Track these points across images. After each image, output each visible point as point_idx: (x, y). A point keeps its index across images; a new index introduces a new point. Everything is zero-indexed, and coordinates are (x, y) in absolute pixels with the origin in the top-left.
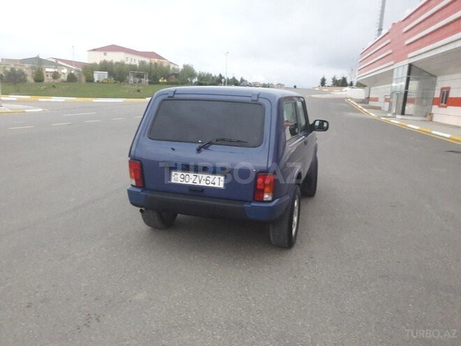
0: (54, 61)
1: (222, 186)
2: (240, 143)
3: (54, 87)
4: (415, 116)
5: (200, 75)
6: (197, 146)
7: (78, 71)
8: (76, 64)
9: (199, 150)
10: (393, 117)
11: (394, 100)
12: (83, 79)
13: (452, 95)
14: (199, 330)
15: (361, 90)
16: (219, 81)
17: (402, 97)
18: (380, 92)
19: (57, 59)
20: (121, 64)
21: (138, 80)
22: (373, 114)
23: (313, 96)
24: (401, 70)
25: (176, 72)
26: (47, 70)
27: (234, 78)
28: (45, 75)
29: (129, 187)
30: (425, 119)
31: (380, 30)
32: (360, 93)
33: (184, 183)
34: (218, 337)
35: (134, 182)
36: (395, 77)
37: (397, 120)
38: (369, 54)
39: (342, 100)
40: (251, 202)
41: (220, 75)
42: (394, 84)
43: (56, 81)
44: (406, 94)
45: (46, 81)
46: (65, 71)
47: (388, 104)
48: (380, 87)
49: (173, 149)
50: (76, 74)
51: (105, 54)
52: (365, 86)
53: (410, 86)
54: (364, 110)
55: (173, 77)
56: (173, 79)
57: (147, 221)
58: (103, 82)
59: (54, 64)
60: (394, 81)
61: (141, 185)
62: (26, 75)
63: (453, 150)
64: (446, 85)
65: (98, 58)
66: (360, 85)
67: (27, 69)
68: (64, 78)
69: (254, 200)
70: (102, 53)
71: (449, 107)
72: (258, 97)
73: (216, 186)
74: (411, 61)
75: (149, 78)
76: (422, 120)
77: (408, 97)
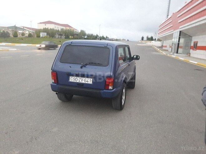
0: (23, 28)
1: (91, 83)
2: (99, 65)
3: (22, 39)
4: (183, 54)
5: (88, 35)
6: (81, 65)
7: (33, 32)
8: (33, 29)
9: (81, 67)
10: (173, 54)
11: (173, 47)
12: (36, 36)
13: (199, 45)
14: (79, 144)
15: (160, 42)
16: (96, 37)
17: (177, 45)
18: (167, 43)
19: (24, 27)
20: (53, 30)
21: (60, 37)
22: (164, 53)
23: (138, 45)
24: (176, 34)
25: (77, 33)
26: (19, 32)
27: (103, 36)
28: (18, 34)
29: (51, 83)
30: (187, 55)
31: (168, 16)
32: (159, 44)
33: (75, 81)
34: (87, 147)
35: (53, 81)
36: (174, 37)
37: (175, 56)
38: (162, 27)
39: (151, 47)
40: (103, 90)
41: (97, 35)
42: (173, 40)
43: (23, 37)
44: (178, 44)
45: (18, 36)
46: (27, 32)
47: (171, 48)
48: (168, 41)
49: (70, 67)
50: (32, 33)
51: (45, 25)
52: (161, 41)
53: (180, 41)
54: (160, 51)
55: (76, 35)
56: (76, 36)
57: (60, 98)
58: (44, 37)
59: (23, 29)
60: (174, 38)
61: (57, 82)
62: (10, 34)
63: (197, 69)
64: (196, 40)
65: (42, 27)
66: (159, 40)
67: (10, 31)
68: (27, 35)
69: (105, 89)
70: (44, 24)
71: (197, 50)
72: (107, 45)
73: (89, 83)
74: (181, 30)
75: (65, 36)
76: (186, 56)
77: (179, 45)
